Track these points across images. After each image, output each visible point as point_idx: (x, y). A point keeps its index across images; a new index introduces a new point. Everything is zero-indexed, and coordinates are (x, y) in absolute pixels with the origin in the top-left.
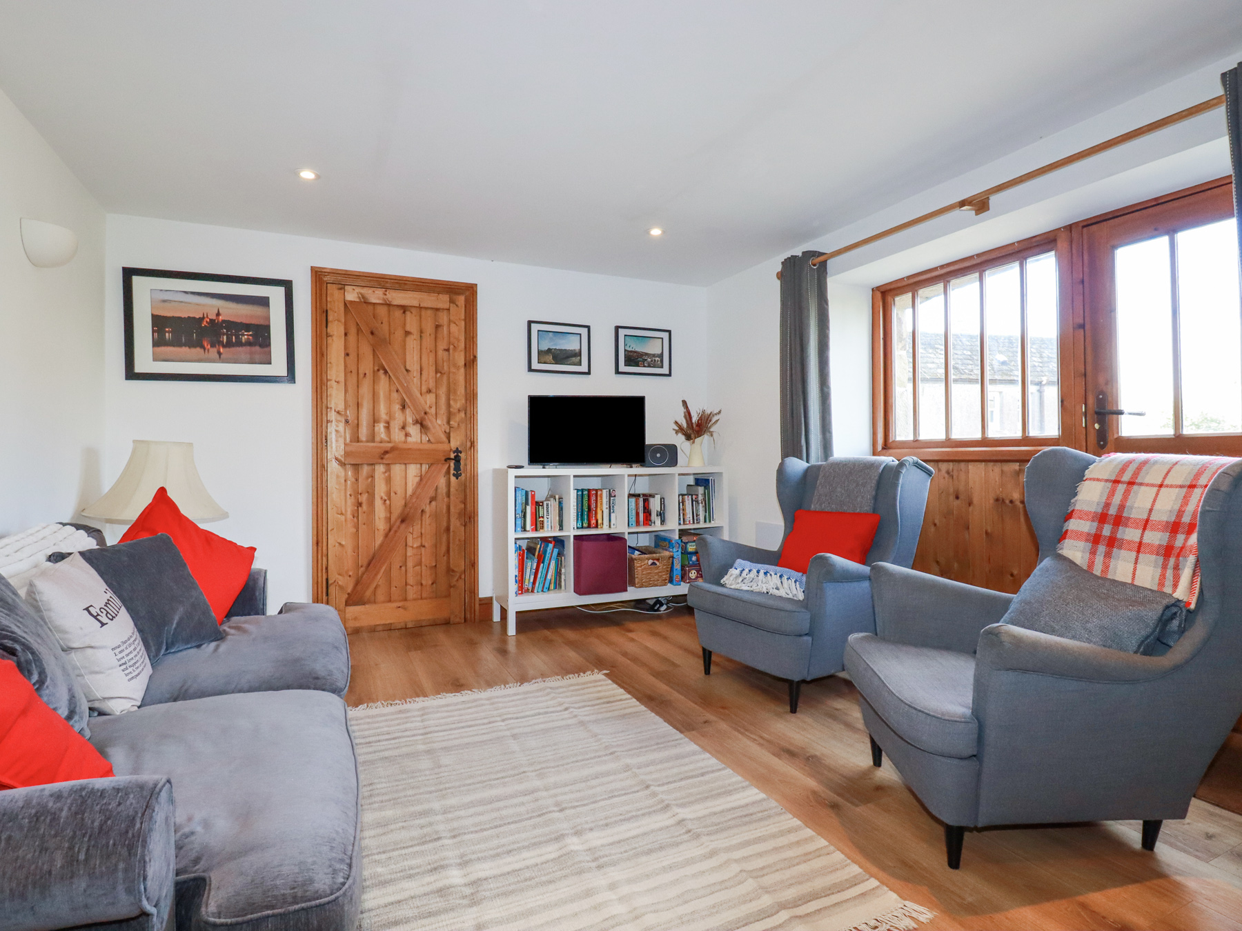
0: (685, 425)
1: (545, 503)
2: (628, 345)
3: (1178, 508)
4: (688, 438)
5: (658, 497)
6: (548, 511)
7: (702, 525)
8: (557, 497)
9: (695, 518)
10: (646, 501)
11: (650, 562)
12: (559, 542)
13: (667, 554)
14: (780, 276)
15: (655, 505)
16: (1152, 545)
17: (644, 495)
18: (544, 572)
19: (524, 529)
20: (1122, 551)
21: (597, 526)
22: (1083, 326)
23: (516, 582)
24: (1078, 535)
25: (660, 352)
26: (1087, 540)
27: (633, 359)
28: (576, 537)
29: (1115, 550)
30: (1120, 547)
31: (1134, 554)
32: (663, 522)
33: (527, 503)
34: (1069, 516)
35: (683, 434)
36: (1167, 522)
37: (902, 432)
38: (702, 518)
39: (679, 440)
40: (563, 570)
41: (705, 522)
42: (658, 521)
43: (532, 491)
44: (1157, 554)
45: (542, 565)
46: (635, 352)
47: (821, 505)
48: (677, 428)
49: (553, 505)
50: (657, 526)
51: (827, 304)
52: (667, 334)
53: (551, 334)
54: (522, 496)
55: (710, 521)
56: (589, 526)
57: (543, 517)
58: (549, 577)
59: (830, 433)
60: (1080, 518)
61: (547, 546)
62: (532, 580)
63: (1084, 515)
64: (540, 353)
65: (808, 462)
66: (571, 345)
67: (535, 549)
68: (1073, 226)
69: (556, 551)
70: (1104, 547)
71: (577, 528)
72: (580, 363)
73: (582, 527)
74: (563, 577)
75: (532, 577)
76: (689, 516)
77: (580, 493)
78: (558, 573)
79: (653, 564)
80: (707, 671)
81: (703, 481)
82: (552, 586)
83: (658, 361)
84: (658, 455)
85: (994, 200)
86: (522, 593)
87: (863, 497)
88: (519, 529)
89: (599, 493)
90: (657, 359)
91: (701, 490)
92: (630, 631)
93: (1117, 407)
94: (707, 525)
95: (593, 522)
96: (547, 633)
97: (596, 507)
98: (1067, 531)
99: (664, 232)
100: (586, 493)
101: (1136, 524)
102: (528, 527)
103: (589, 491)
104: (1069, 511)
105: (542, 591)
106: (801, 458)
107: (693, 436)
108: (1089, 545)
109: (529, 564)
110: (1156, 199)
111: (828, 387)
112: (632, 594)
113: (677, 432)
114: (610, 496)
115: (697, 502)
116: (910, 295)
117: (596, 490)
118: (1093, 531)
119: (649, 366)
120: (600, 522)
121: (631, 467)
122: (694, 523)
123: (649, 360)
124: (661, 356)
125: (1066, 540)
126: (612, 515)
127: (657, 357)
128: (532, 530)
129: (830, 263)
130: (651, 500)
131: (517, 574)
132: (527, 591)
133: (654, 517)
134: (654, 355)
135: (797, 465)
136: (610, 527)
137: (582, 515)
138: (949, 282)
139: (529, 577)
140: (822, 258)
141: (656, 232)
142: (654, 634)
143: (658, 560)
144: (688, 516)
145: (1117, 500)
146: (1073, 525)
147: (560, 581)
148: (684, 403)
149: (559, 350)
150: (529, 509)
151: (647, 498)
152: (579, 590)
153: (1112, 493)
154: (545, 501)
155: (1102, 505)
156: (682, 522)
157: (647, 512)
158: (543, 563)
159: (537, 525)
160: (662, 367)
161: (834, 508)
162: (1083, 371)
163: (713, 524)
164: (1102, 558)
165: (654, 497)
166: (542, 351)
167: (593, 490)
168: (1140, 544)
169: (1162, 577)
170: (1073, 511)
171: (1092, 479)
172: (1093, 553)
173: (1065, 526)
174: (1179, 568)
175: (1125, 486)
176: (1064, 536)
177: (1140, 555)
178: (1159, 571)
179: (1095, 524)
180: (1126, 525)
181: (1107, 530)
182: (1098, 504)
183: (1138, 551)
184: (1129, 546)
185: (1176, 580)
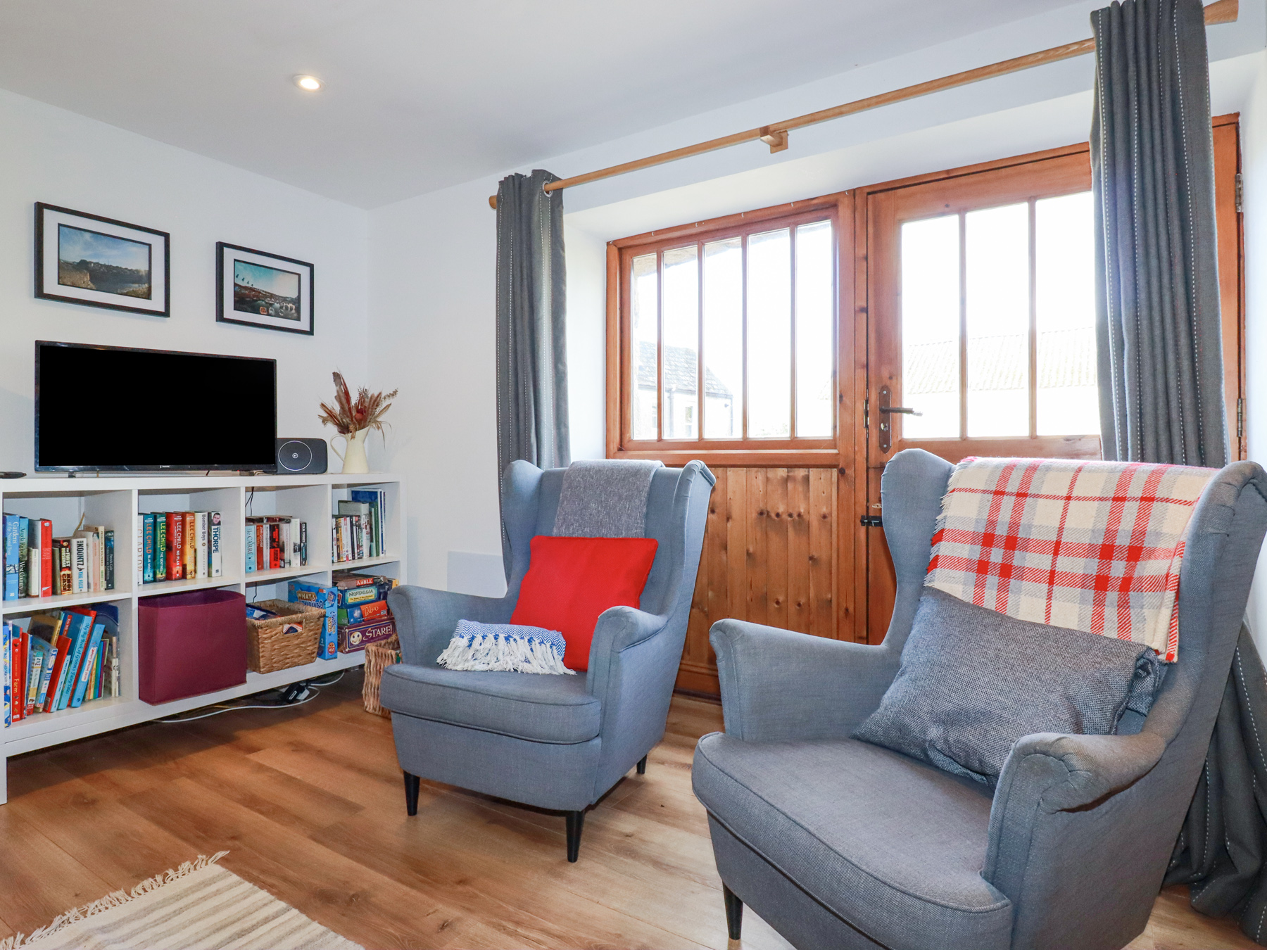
0: (337, 408)
1: (74, 542)
2: (241, 277)
3: (1104, 527)
4: (344, 429)
5: (296, 523)
6: (80, 556)
7: (366, 561)
8: (101, 529)
9: (356, 552)
10: (275, 529)
11: (286, 627)
12: (106, 612)
13: (315, 611)
14: (496, 202)
15: (290, 534)
16: (1073, 575)
17: (269, 519)
18: (74, 670)
19: (26, 593)
20: (1025, 583)
21: (184, 576)
22: (866, 310)
23: (7, 698)
24: (955, 563)
25: (295, 295)
26: (968, 569)
27: (248, 300)
28: (142, 600)
29: (1012, 581)
30: (1021, 577)
31: (1045, 587)
32: (304, 561)
33: (32, 543)
34: (937, 538)
35: (336, 424)
36: (1091, 545)
37: (642, 429)
38: (366, 550)
39: (329, 433)
40: (115, 662)
41: (370, 555)
42: (296, 560)
43: (43, 520)
44: (1084, 587)
45: (68, 658)
46: (252, 289)
47: (568, 527)
48: (325, 415)
49: (93, 546)
50: (294, 568)
51: (563, 250)
52: (307, 269)
53: (87, 235)
54: (20, 530)
55: (378, 555)
56: (169, 577)
57: (70, 568)
58: (84, 678)
59: (566, 426)
60: (955, 541)
61: (81, 621)
62: (44, 690)
63: (960, 537)
64: (63, 266)
65: (539, 465)
66: (132, 260)
67: (52, 629)
68: (857, 192)
69: (99, 629)
70: (997, 577)
71: (145, 582)
72: (148, 295)
73: (155, 580)
74: (115, 674)
75: (45, 684)
76: (347, 548)
77: (150, 520)
78: (105, 668)
79: (292, 630)
80: (412, 810)
81: (365, 495)
82: (91, 694)
83: (291, 309)
84: (295, 456)
85: (793, 136)
86: (21, 718)
87: (629, 515)
88: (13, 594)
89: (188, 519)
90: (290, 305)
91: (364, 508)
92: (253, 749)
93: (901, 405)
94: (374, 561)
95: (177, 569)
96: (79, 785)
97: (183, 543)
98: (937, 558)
99: (323, 87)
100: (161, 519)
101: (1040, 547)
102: (36, 587)
103: (168, 516)
104: (937, 531)
105: (69, 705)
106: (530, 460)
107: (351, 427)
108: (973, 575)
109: (38, 659)
110: (948, 171)
111: (564, 364)
112: (255, 683)
113: (324, 421)
114: (210, 523)
115: (359, 526)
116: (654, 256)
117: (184, 515)
118: (976, 557)
119: (277, 315)
120: (190, 568)
121: (252, 475)
122: (354, 559)
123: (277, 305)
124: (297, 301)
125: (938, 570)
126: (214, 555)
127: (290, 302)
128: (45, 594)
129: (567, 193)
130: (284, 527)
131: (9, 683)
132: (34, 710)
133: (289, 553)
134: (285, 299)
135: (527, 472)
136: (209, 575)
137: (154, 558)
138: (703, 244)
139: (37, 684)
140: (556, 185)
141: (309, 83)
142: (298, 747)
143: (300, 623)
144: (345, 549)
145: (1005, 516)
146: (944, 549)
147: (109, 681)
148: (337, 377)
149: (105, 265)
150: (36, 556)
151: (275, 524)
152: (149, 694)
153: (996, 508)
154: (75, 536)
155: (984, 523)
156: (336, 559)
157: (277, 547)
158: (71, 652)
159: (56, 580)
160: (298, 319)
161: (587, 532)
162: (865, 363)
163: (382, 559)
164: (995, 592)
165: (288, 521)
166: (67, 263)
167: (177, 514)
168: (1053, 573)
169: (1098, 617)
170: (942, 531)
171: (960, 490)
172: (980, 585)
173: (934, 551)
174: (1124, 605)
175: (1014, 498)
176: (933, 564)
177: (1055, 587)
178: (1090, 609)
179: (978, 548)
180: (1025, 549)
181: (996, 556)
182: (977, 521)
183: (1051, 582)
184: (1035, 575)
185: (1124, 625)
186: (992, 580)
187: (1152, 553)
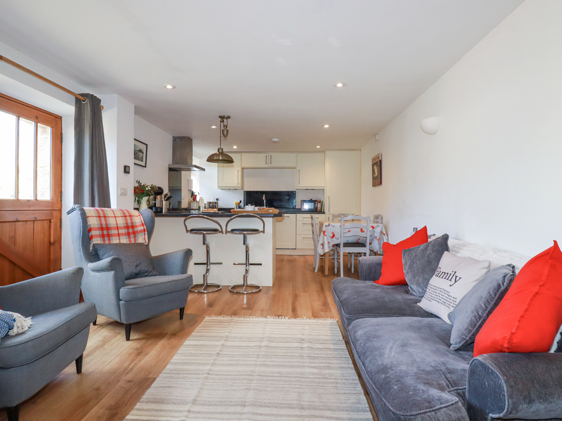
3: (125, 222)
16: (123, 233)
20: (113, 237)
24: (97, 236)
26: (100, 237)
29: (111, 238)
30: (112, 236)
31: (118, 237)
34: (90, 230)
36: (124, 226)
44: (125, 235)
63: (95, 229)
70: (107, 238)
98: (92, 236)
101: (114, 228)
104: (89, 228)
108: (102, 238)
118: (101, 233)
125: (93, 239)
145: (104, 222)
146: (93, 233)
153: (100, 221)
155: (99, 225)
168: (119, 234)
169: (130, 240)
170: (91, 228)
171: (90, 216)
172: (104, 240)
173: (90, 234)
174: (135, 237)
175: (103, 218)
176: (91, 238)
177: (120, 237)
178: (128, 240)
179: (100, 231)
180: (111, 230)
181: (105, 232)
182: (98, 224)
183: (119, 236)
184: (115, 235)
185: (135, 240)
186: (106, 238)
187: (136, 226)
